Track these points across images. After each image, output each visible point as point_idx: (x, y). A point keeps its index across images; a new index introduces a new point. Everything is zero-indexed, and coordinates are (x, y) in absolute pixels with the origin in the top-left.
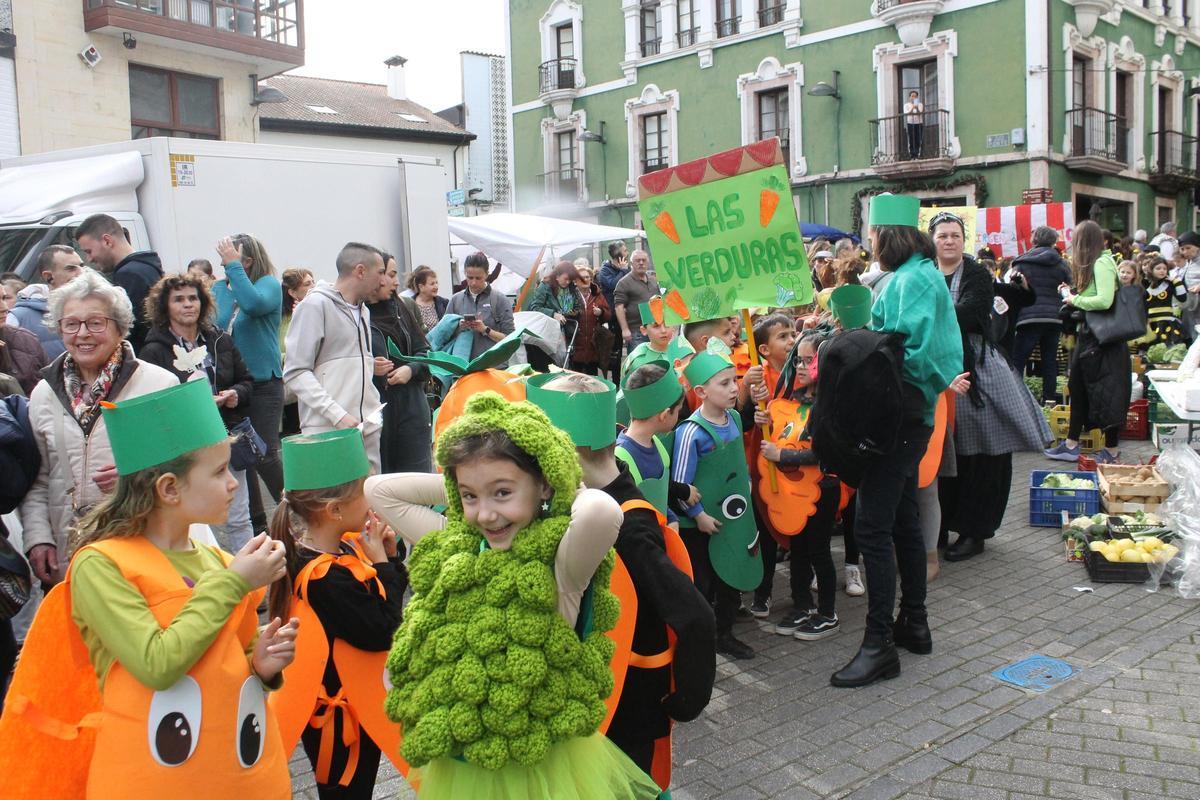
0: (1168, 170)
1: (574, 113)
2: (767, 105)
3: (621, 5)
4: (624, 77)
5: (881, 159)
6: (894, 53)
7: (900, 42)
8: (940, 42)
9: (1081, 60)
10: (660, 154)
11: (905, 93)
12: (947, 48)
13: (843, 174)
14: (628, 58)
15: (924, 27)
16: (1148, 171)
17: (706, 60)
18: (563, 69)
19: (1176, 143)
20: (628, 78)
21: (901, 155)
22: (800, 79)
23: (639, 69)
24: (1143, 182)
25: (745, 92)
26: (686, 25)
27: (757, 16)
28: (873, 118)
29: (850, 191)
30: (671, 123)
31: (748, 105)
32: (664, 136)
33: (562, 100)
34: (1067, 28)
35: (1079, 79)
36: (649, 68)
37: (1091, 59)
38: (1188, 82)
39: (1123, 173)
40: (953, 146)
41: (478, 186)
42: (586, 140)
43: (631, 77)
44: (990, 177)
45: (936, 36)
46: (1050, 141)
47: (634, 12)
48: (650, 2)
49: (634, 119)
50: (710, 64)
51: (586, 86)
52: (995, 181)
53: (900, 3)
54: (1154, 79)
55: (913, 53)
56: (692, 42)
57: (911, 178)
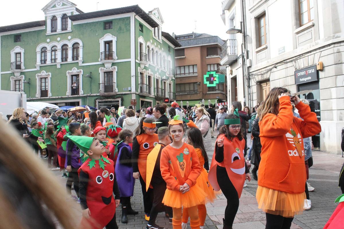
0: (158, 96)
1: (21, 76)
2: (74, 78)
3: (36, 51)
4: (36, 68)
5: (101, 92)
6: (104, 70)
7: (105, 67)
9: (141, 74)
10: (45, 88)
12: (115, 69)
13: (92, 95)
14: (37, 64)
15: (110, 65)
16: (155, 95)
17: (59, 66)
18: (17, 64)
19: (160, 90)
20: (37, 68)
21: (105, 91)
22: (82, 73)
23: (40, 67)
24: (154, 98)
25: (68, 75)
26: (53, 58)
27: (72, 58)
28: (99, 83)
29: (93, 99)
30: (49, 80)
31: (69, 78)
32: (46, 83)
33: (18, 72)
34: (139, 68)
35: (141, 77)
36: (43, 67)
37: (143, 74)
38: (162, 78)
39: (150, 96)
40: (116, 90)
42: (24, 83)
43: (38, 68)
45: (113, 67)
46: (136, 90)
47: (39, 53)
48: (44, 51)
49: (38, 79)
50: (60, 68)
51: (25, 69)
52: (125, 98)
53: (105, 59)
54: (155, 77)
55: (108, 70)
56: (55, 62)
57: (107, 96)
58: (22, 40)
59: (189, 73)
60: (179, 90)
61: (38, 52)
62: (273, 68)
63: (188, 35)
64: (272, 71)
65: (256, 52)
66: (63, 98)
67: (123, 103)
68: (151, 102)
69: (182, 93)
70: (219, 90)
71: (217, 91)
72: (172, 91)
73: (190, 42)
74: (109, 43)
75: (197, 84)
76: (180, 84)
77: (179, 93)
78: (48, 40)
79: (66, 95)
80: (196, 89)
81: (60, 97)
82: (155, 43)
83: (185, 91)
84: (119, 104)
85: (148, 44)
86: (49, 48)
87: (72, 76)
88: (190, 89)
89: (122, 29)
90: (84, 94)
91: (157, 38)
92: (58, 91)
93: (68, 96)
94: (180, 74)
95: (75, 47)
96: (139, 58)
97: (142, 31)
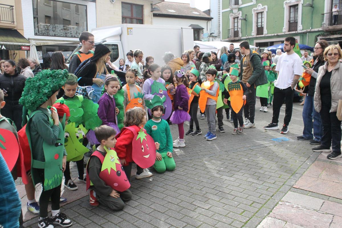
1: (239, 12)
2: (292, 10)
5: (324, 25)
10: (262, 24)
11: (334, 5)
13: (313, 30)
20: (254, 2)
22: (302, 2)
25: (286, 6)
28: (323, 13)
29: (314, 35)
30: (265, 15)
31: (287, 9)
32: (263, 19)
33: (235, 8)
41: (213, 32)
42: (242, 20)
49: (255, 14)
51: (242, 4)
57: (333, 31)
66: (278, 35)
79: (282, 32)
81: (276, 34)
90: (303, 30)
92: (274, 27)
93: (285, 32)
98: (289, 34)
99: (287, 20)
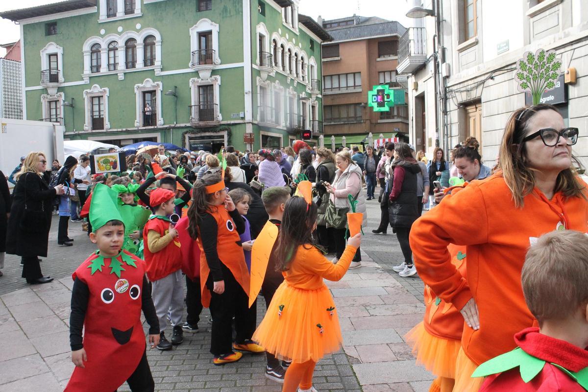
0: (293, 127)
1: (58, 93)
2: (147, 97)
3: (82, 50)
4: (83, 80)
5: (193, 120)
6: (198, 82)
7: (200, 78)
8: (214, 79)
9: (263, 89)
10: (100, 113)
12: (217, 82)
13: (178, 125)
14: (85, 72)
15: (208, 74)
16: (286, 126)
17: (121, 77)
18: (52, 73)
19: (295, 117)
21: (201, 119)
22: (161, 88)
23: (90, 77)
24: (284, 130)
25: (138, 91)
26: (112, 62)
27: (143, 62)
28: (190, 106)
29: (180, 132)
30: (105, 101)
31: (139, 96)
32: (102, 107)
33: (53, 87)
34: (258, 78)
35: (262, 95)
36: (95, 78)
37: (266, 88)
38: (299, 96)
39: (278, 127)
40: (219, 117)
42: (64, 105)
43: (86, 81)
44: (233, 129)
45: (213, 77)
46: (253, 117)
47: (88, 54)
48: (95, 50)
49: (88, 98)
50: (123, 79)
51: (65, 82)
52: (234, 130)
53: (200, 64)
54: (287, 95)
55: (205, 83)
56: (115, 69)
57: (205, 128)
58: (58, 31)
59: (347, 87)
60: (329, 116)
61: (86, 52)
62: (487, 79)
63: (346, 20)
64: (486, 84)
65: (459, 50)
66: (129, 131)
67: (231, 139)
68: (279, 138)
69: (335, 122)
70: (398, 116)
71: (395, 118)
72: (317, 118)
73: (349, 32)
74: (205, 36)
75: (361, 105)
76: (331, 106)
77: (328, 122)
78: (103, 32)
79: (134, 127)
80: (359, 114)
81: (124, 129)
82: (287, 35)
83: (340, 119)
84: (224, 141)
85: (275, 36)
86: (104, 46)
87: (144, 93)
88: (348, 115)
89: (228, 10)
90: (164, 124)
91: (290, 26)
92: (121, 119)
93: (138, 127)
94: (332, 89)
95: (149, 42)
96: (258, 61)
97: (263, 13)
98: (145, 129)
99: (141, 111)
